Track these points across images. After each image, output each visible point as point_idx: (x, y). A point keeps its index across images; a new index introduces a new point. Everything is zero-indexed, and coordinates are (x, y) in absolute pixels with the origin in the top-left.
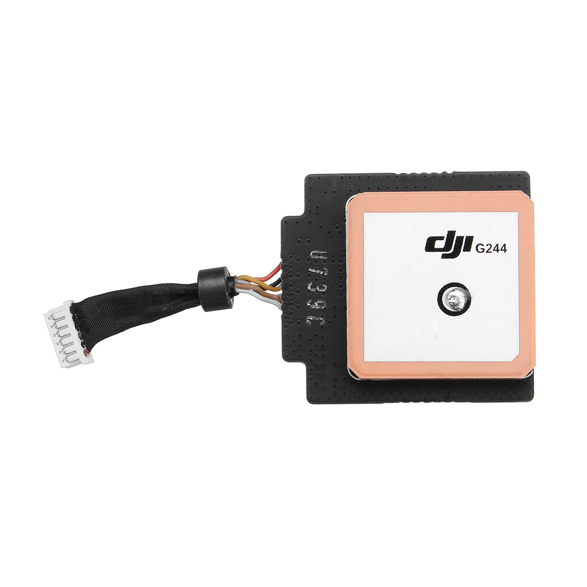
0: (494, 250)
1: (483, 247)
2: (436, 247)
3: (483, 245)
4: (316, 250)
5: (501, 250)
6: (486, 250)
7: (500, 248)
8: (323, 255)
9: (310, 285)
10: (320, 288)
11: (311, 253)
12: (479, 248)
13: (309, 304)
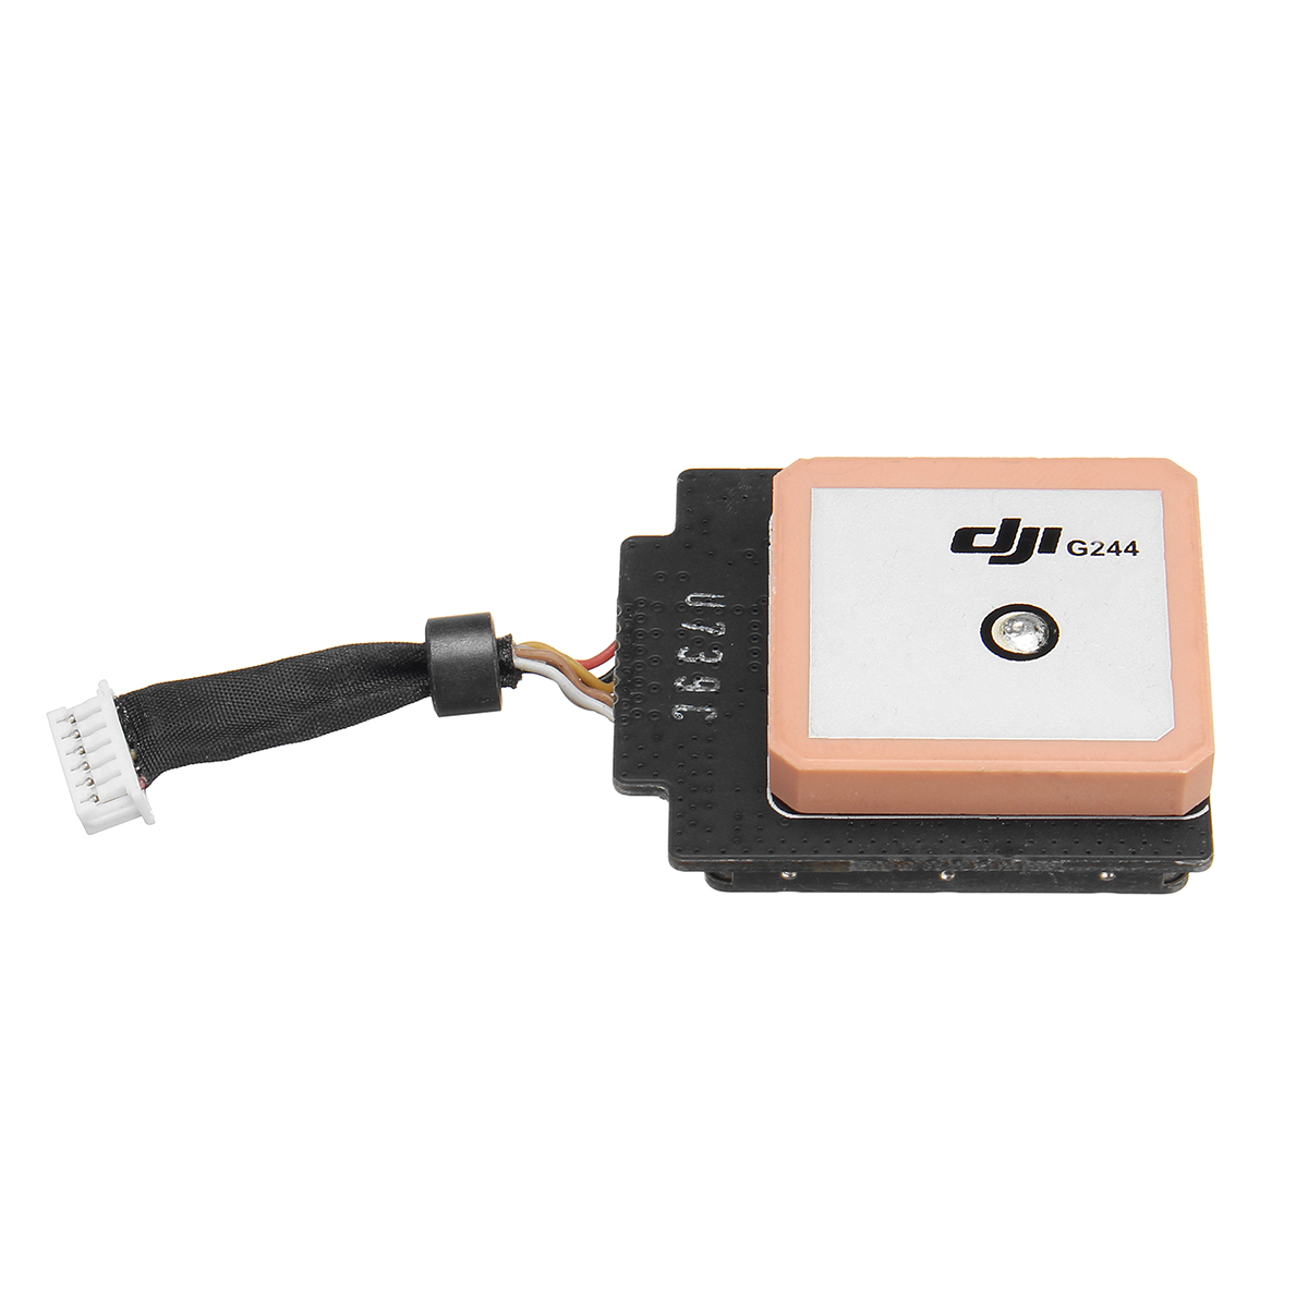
0: (1109, 551)
1: (1083, 546)
2: (974, 545)
3: (1084, 543)
4: (699, 592)
5: (1126, 551)
6: (1089, 552)
7: (1122, 548)
8: (714, 601)
9: (684, 652)
10: (707, 657)
11: (689, 598)
12: (1075, 548)
13: (679, 684)
